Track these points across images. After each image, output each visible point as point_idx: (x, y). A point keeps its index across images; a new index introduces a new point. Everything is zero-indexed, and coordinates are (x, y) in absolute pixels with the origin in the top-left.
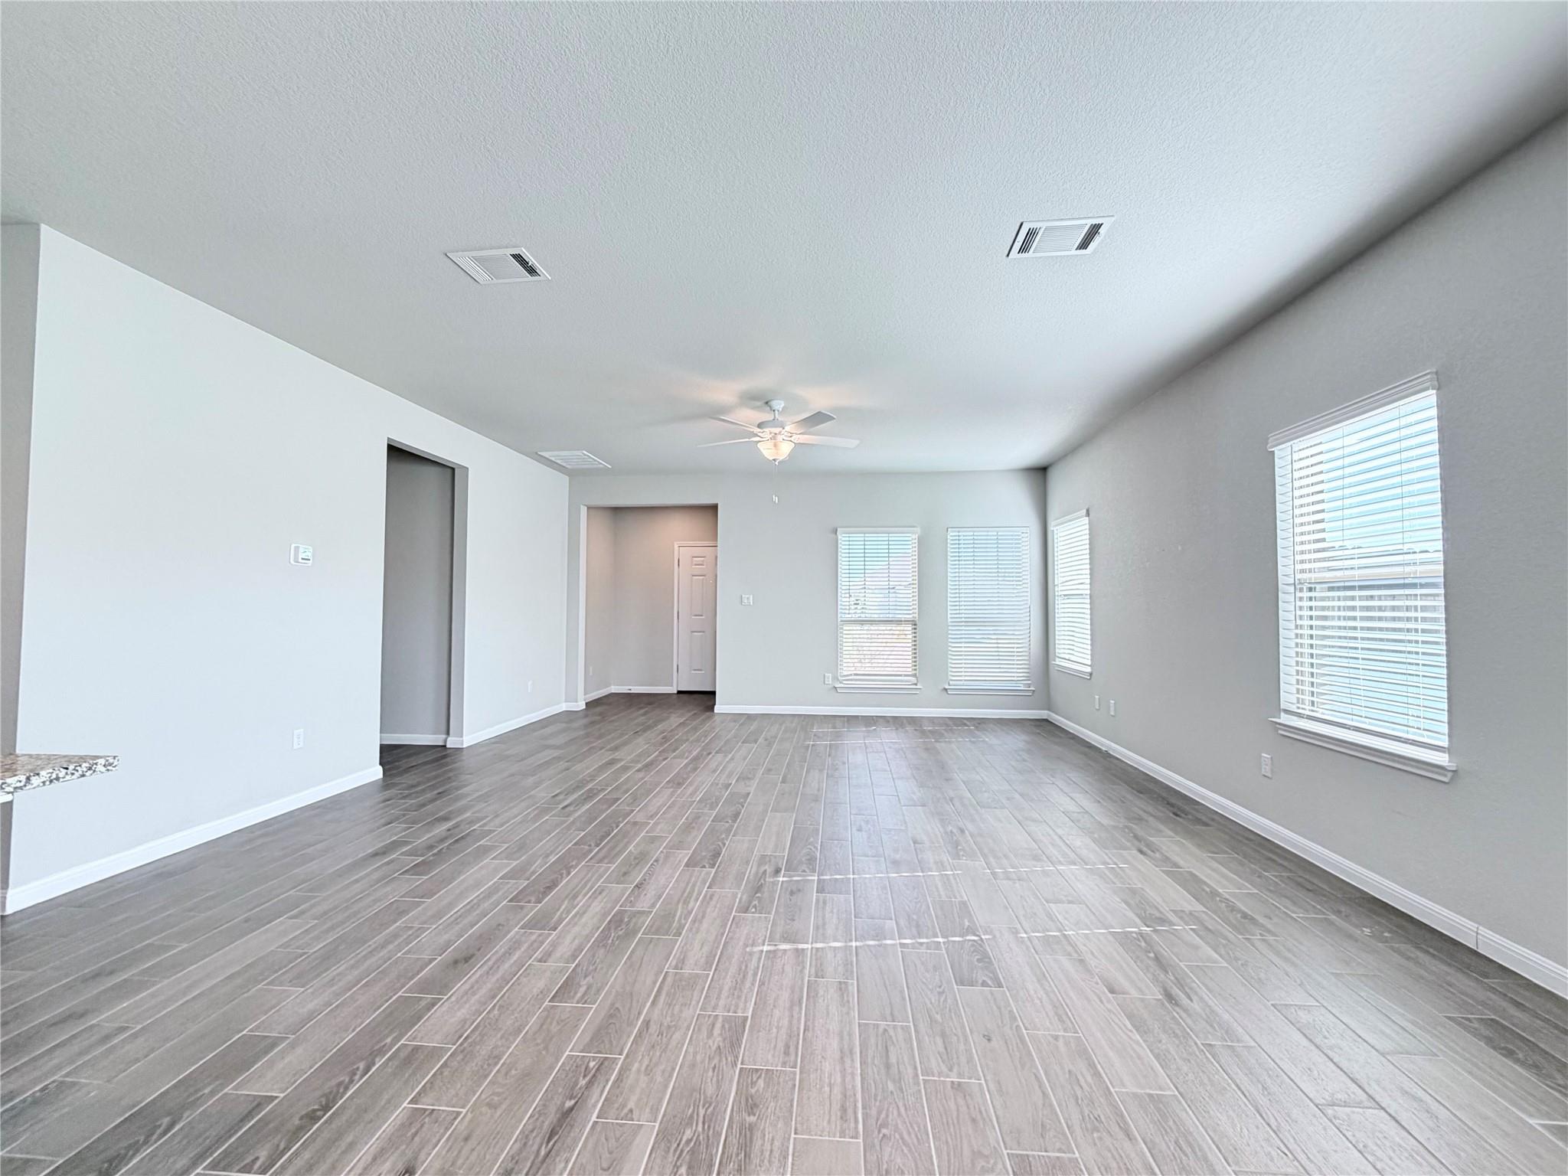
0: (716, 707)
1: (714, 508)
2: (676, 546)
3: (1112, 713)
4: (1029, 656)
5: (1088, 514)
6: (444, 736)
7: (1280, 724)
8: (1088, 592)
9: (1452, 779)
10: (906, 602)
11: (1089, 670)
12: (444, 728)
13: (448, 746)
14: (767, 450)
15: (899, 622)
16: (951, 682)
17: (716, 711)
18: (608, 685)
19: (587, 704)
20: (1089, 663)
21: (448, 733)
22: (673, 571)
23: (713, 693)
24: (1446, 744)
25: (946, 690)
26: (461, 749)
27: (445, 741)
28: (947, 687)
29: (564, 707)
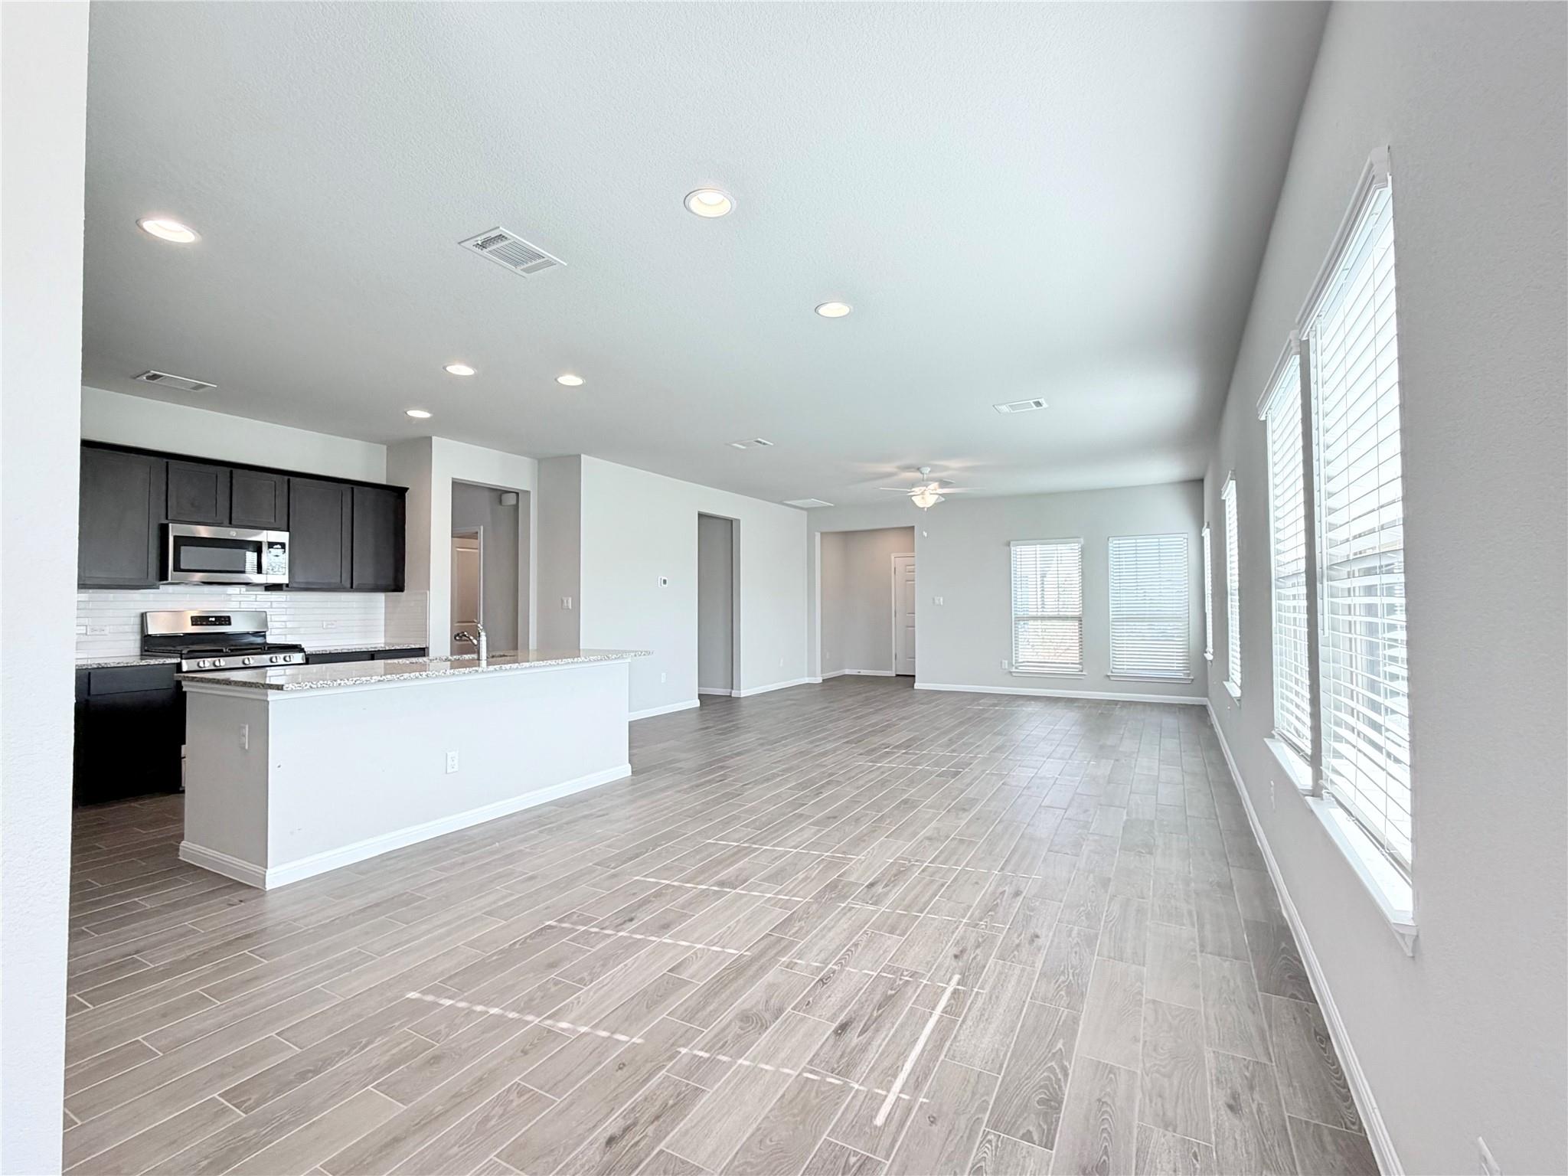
0: (915, 685)
1: (913, 527)
2: (893, 557)
4: (1189, 648)
6: (730, 690)
10: (1073, 603)
12: (730, 686)
13: (733, 696)
15: (1066, 618)
16: (1113, 670)
17: (915, 687)
18: (842, 667)
19: (823, 680)
21: (732, 688)
22: (891, 577)
23: (914, 676)
25: (1108, 676)
26: (740, 698)
27: (731, 693)
28: (1109, 674)
29: (807, 680)
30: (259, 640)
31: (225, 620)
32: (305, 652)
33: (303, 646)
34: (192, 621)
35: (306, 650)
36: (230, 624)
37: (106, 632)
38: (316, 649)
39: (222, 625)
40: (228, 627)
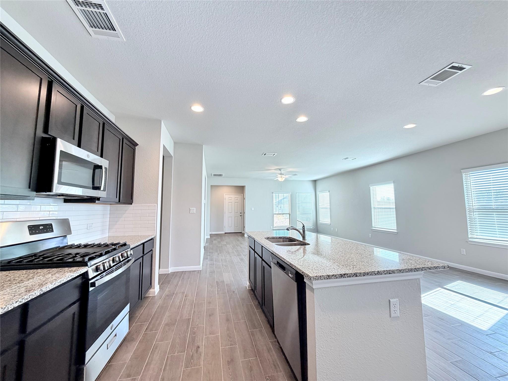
1: (244, 187)
2: (224, 195)
3: (337, 231)
5: (329, 192)
7: (373, 229)
8: (329, 207)
9: (397, 234)
11: (330, 223)
14: (280, 179)
15: (287, 214)
20: (330, 222)
24: (396, 229)
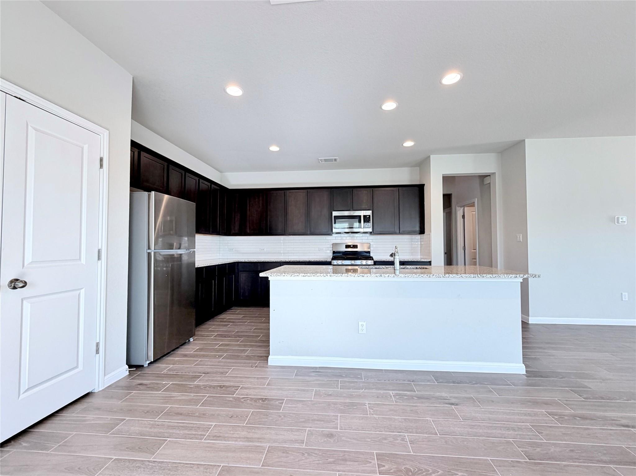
30: (368, 254)
31: (355, 246)
32: (374, 260)
33: (373, 258)
34: (346, 247)
35: (374, 259)
36: (357, 248)
37: (324, 250)
38: (378, 259)
39: (355, 248)
40: (356, 249)
